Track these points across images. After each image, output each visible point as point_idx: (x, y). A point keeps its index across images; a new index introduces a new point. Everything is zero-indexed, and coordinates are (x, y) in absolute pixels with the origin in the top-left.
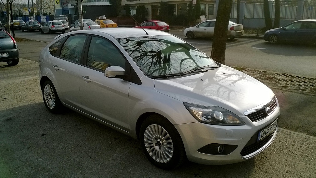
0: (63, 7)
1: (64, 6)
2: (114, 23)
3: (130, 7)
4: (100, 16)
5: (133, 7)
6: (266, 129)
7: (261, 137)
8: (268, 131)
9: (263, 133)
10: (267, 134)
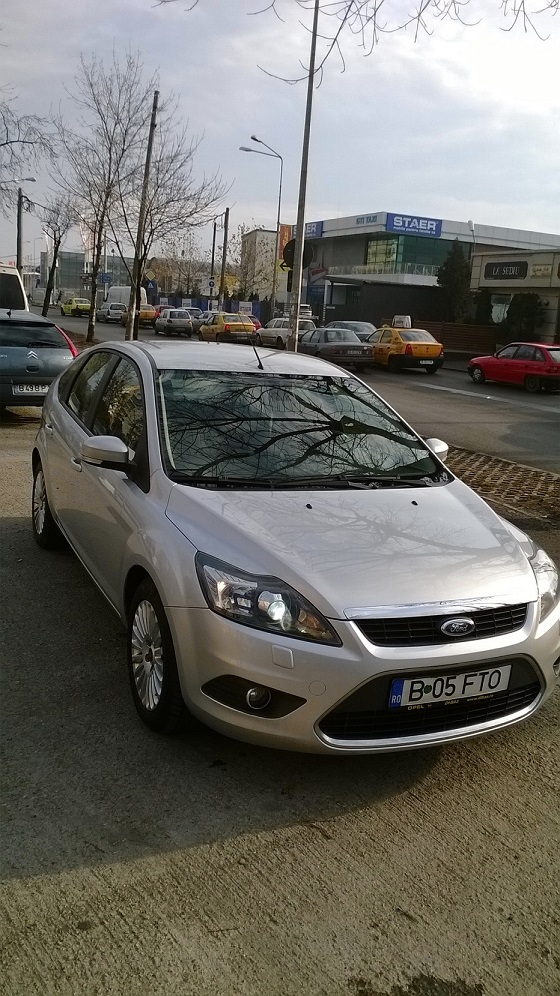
0: (312, 280)
1: (313, 278)
2: (434, 340)
3: (493, 297)
4: (397, 318)
5: (501, 295)
6: (434, 679)
7: (411, 699)
8: (450, 690)
9: (420, 691)
10: (442, 698)
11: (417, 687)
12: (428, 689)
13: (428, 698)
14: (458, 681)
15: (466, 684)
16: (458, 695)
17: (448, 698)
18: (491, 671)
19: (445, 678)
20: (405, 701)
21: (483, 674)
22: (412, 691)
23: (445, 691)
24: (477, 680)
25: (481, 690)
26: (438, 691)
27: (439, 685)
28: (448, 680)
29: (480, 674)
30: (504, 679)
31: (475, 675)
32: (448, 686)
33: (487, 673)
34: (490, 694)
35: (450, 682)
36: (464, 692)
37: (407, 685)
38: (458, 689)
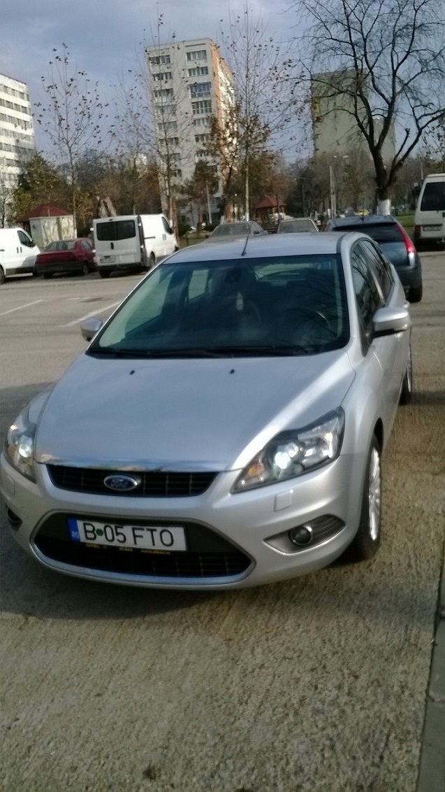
6: (104, 525)
7: (87, 538)
8: (121, 538)
9: (93, 532)
10: (115, 543)
11: (89, 528)
12: (100, 533)
13: (101, 540)
14: (127, 530)
15: (135, 536)
16: (130, 543)
17: (122, 545)
18: (159, 529)
19: (113, 526)
20: (83, 539)
21: (152, 531)
22: (86, 532)
23: (116, 537)
24: (145, 534)
25: (154, 544)
26: (110, 537)
27: (108, 530)
28: (116, 528)
29: (148, 530)
30: (178, 540)
31: (143, 529)
32: (118, 534)
33: (155, 530)
34: (165, 551)
35: (119, 530)
36: (135, 543)
37: (80, 524)
38: (128, 539)
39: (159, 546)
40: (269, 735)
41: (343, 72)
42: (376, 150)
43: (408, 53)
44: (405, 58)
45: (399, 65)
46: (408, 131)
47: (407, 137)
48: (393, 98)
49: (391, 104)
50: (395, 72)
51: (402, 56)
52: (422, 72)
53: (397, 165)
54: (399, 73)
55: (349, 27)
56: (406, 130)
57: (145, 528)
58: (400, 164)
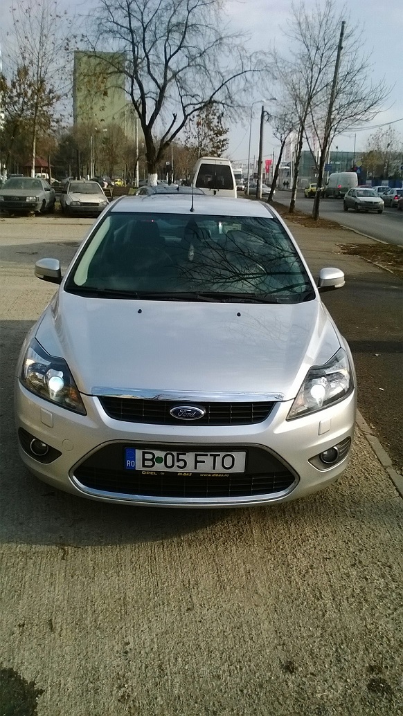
6: (165, 453)
7: (144, 466)
8: (181, 464)
9: (152, 460)
10: (174, 469)
11: (148, 456)
12: (159, 460)
13: (160, 467)
14: (190, 457)
15: (196, 462)
16: (190, 468)
17: (181, 470)
18: (222, 454)
19: (175, 454)
20: (139, 466)
21: (215, 456)
22: (144, 459)
23: (176, 464)
24: (208, 460)
25: (214, 468)
26: (169, 463)
27: (169, 458)
28: (178, 455)
29: (211, 455)
30: (239, 463)
31: (207, 455)
32: (179, 460)
33: (219, 455)
34: (224, 474)
35: (181, 457)
36: (196, 468)
37: (138, 453)
38: (190, 464)
39: (219, 469)
40: (359, 622)
41: (123, 54)
42: (147, 129)
43: (179, 48)
44: (177, 51)
45: (171, 56)
46: (175, 117)
47: (174, 121)
48: (165, 85)
49: (162, 89)
50: (167, 62)
51: (174, 49)
52: (189, 66)
53: (165, 144)
54: (170, 64)
55: (129, 14)
56: (174, 115)
57: (209, 454)
58: (167, 144)
